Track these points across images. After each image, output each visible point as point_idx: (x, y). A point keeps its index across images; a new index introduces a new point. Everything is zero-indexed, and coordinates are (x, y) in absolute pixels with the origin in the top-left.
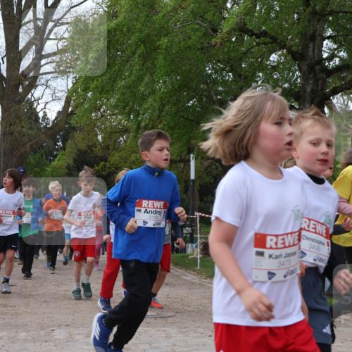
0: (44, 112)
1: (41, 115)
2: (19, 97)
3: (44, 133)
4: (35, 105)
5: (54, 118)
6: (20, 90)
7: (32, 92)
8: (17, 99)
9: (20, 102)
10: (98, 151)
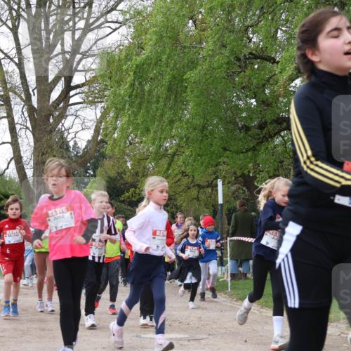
0: (75, 141)
1: (71, 144)
2: (50, 127)
3: (75, 162)
4: (66, 134)
5: (84, 147)
6: (51, 121)
7: (63, 122)
8: (48, 129)
9: (51, 132)
10: (128, 178)
